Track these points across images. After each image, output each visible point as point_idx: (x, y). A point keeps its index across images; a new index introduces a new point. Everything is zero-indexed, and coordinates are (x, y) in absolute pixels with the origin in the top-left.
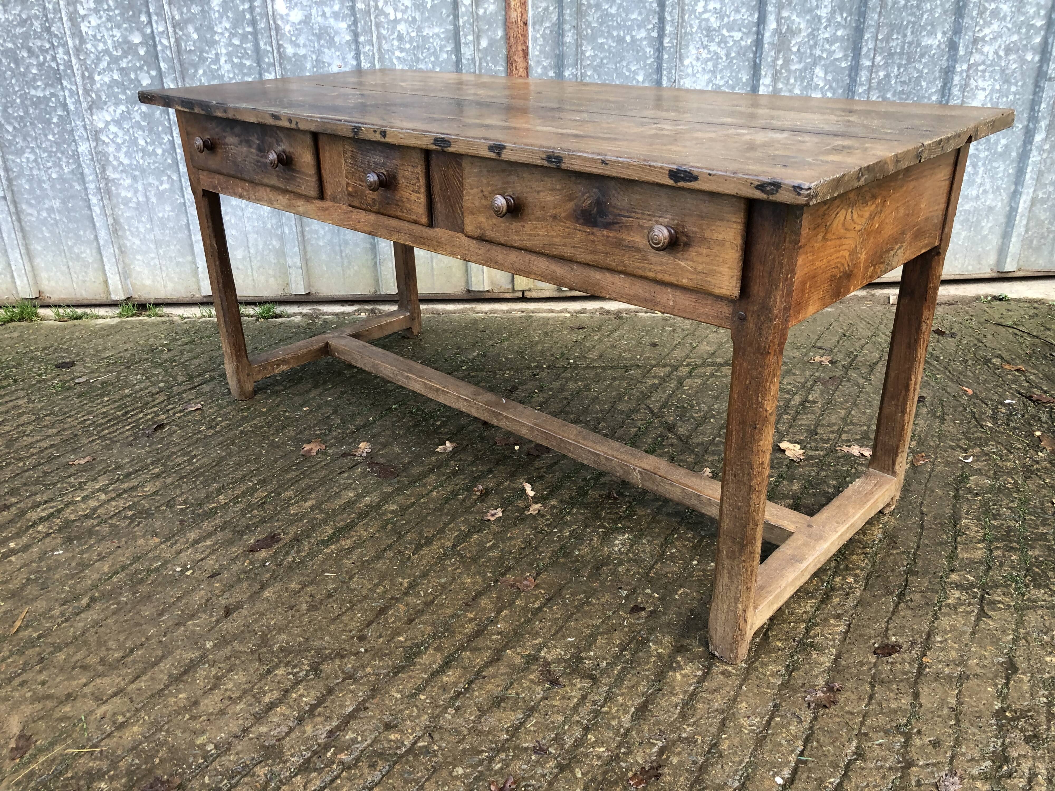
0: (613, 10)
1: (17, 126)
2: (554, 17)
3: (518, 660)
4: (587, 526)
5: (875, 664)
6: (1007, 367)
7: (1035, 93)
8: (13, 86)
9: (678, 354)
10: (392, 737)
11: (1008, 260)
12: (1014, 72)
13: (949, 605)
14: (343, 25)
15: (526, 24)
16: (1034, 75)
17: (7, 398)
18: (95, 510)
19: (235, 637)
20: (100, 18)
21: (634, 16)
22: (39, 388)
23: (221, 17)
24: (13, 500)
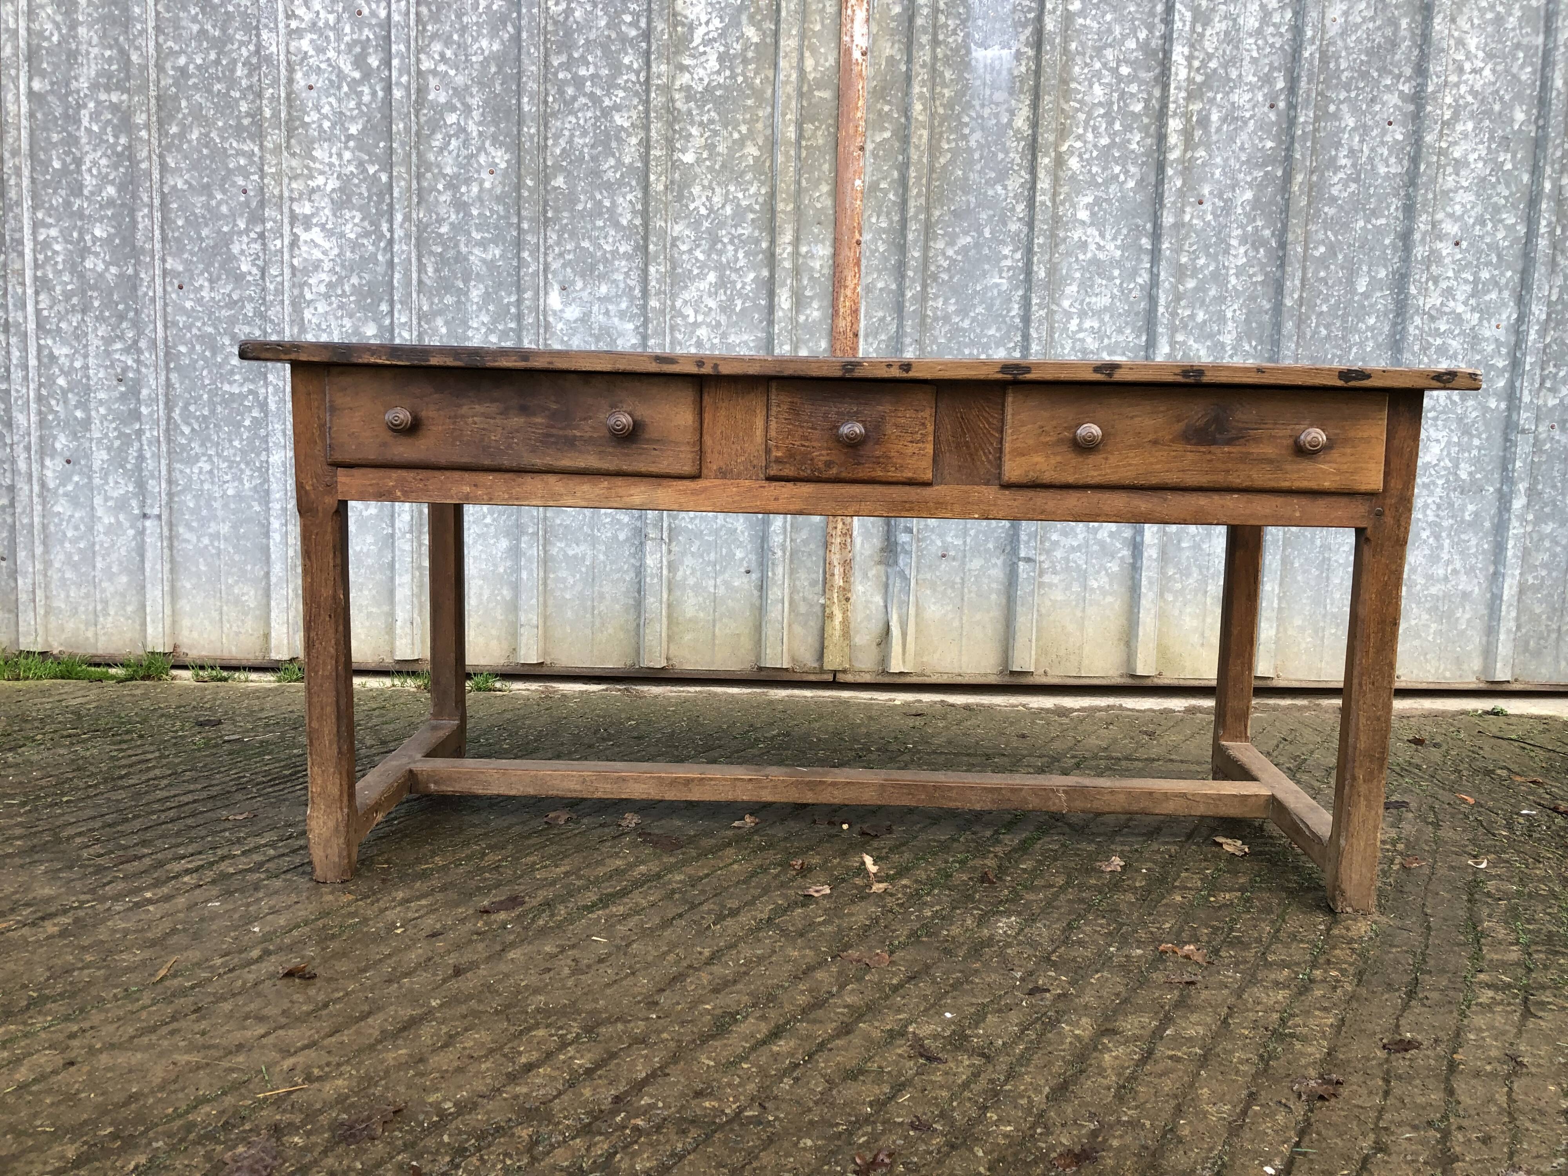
0: (966, 324)
1: (196, 427)
2: (893, 328)
3: (876, 1034)
4: (955, 908)
5: (1387, 1060)
6: (1518, 779)
7: (1505, 449)
8: (202, 378)
9: (1057, 745)
10: (707, 1104)
11: (1499, 665)
12: (1474, 422)
13: (1481, 1004)
14: (630, 326)
15: (856, 335)
16: (1502, 426)
17: (130, 752)
18: (261, 864)
19: (470, 997)
20: (330, 304)
21: (992, 332)
22: (175, 744)
23: (480, 310)
24: (146, 851)
